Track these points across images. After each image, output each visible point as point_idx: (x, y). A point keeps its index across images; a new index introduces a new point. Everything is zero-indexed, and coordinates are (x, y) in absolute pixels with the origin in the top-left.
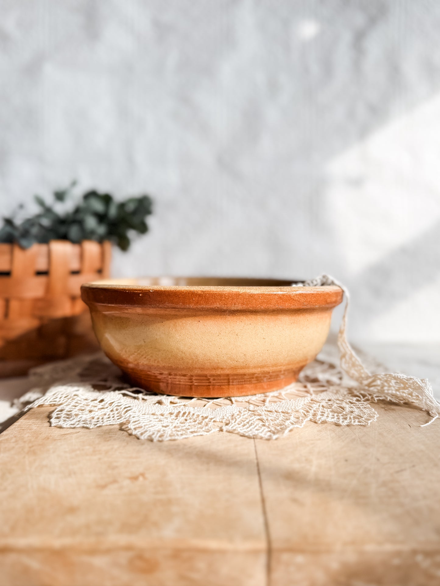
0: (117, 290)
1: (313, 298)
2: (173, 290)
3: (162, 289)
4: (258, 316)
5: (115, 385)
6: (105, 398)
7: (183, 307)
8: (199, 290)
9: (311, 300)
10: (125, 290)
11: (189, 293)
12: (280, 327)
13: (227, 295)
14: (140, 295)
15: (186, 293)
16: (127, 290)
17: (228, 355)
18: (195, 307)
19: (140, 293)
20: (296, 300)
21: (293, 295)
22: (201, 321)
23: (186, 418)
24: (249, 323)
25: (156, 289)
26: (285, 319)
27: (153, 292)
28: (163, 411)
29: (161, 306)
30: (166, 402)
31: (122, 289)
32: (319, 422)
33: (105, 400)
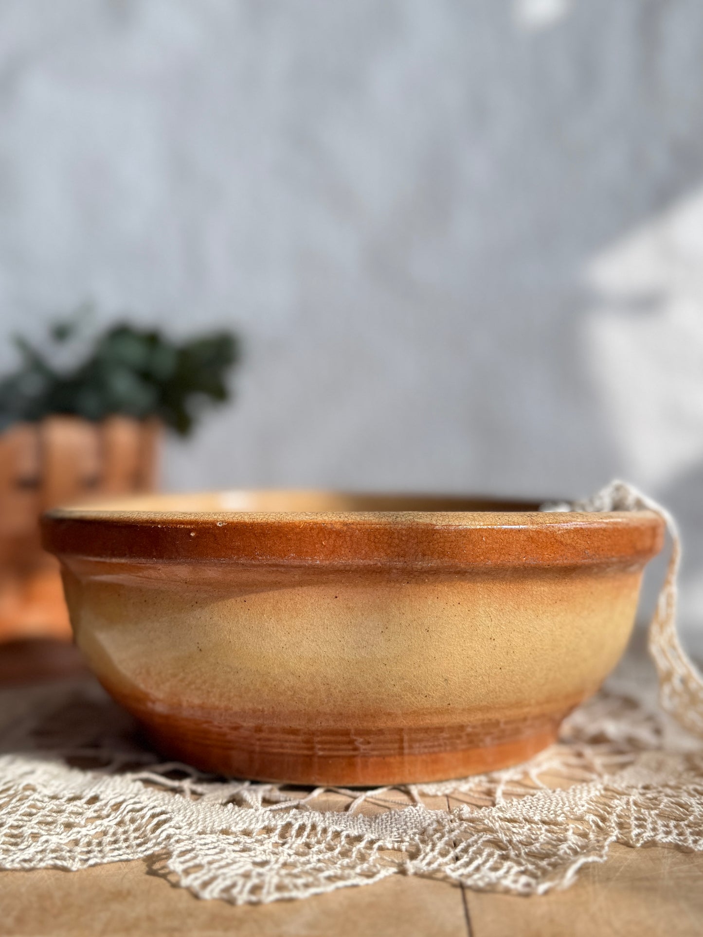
0: (133, 522)
1: (607, 540)
2: (273, 520)
3: (247, 520)
4: (478, 585)
5: (122, 757)
6: (101, 792)
7: (297, 563)
8: (337, 521)
9: (602, 544)
10: (153, 522)
11: (312, 529)
12: (530, 611)
13: (404, 532)
14: (192, 534)
15: (305, 528)
16: (158, 523)
17: (406, 681)
18: (327, 562)
19: (190, 531)
20: (567, 545)
21: (560, 532)
22: (340, 597)
23: (308, 840)
24: (457, 600)
25: (231, 520)
26: (542, 589)
27: (224, 528)
28: (247, 824)
29: (242, 561)
30: (252, 799)
31: (147, 522)
32: (639, 845)
33: (101, 797)
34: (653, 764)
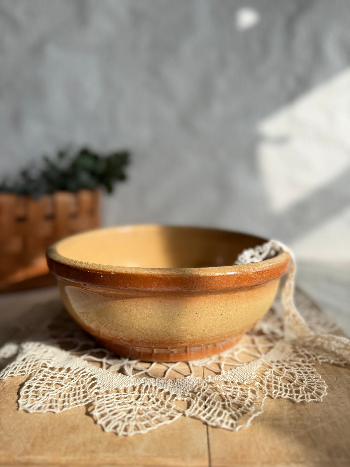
0: (78, 268)
1: (269, 274)
2: (134, 273)
3: (124, 272)
4: (217, 295)
6: (71, 366)
7: (144, 289)
8: (160, 274)
9: (267, 276)
10: (86, 269)
11: (150, 277)
12: (237, 303)
13: (187, 278)
14: (102, 276)
15: (147, 277)
16: (88, 270)
17: (187, 332)
18: (156, 290)
19: (100, 275)
20: (253, 278)
21: (250, 274)
22: (162, 302)
23: (149, 395)
24: (208, 301)
25: (117, 272)
26: (242, 294)
27: (114, 275)
28: (126, 385)
29: (122, 288)
30: (128, 371)
31: (84, 269)
32: (275, 398)
33: (71, 368)
34: (281, 349)
